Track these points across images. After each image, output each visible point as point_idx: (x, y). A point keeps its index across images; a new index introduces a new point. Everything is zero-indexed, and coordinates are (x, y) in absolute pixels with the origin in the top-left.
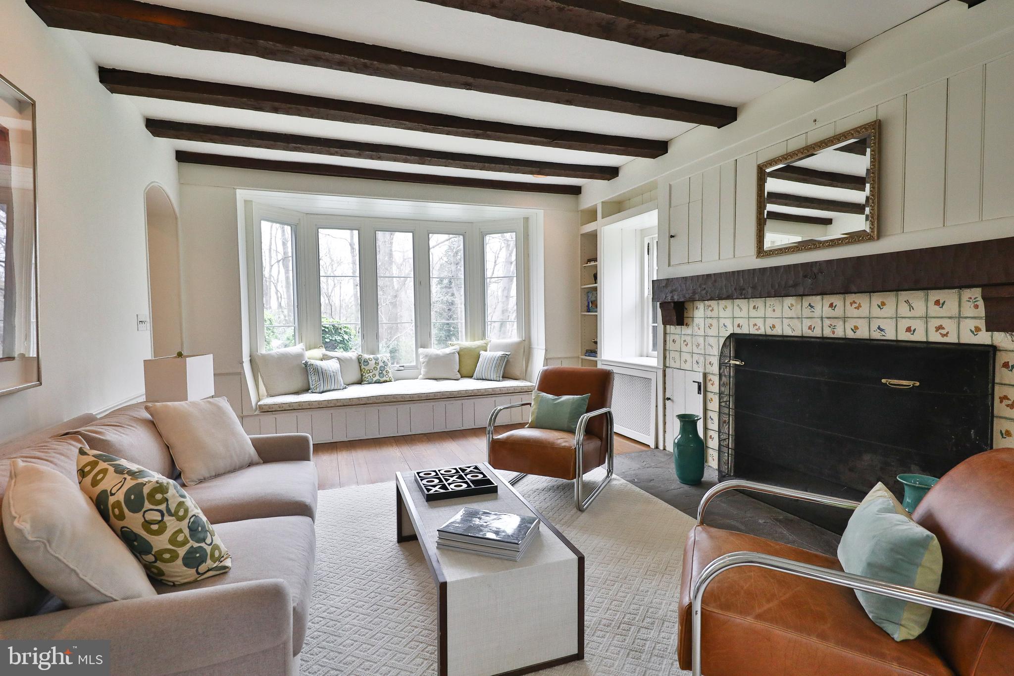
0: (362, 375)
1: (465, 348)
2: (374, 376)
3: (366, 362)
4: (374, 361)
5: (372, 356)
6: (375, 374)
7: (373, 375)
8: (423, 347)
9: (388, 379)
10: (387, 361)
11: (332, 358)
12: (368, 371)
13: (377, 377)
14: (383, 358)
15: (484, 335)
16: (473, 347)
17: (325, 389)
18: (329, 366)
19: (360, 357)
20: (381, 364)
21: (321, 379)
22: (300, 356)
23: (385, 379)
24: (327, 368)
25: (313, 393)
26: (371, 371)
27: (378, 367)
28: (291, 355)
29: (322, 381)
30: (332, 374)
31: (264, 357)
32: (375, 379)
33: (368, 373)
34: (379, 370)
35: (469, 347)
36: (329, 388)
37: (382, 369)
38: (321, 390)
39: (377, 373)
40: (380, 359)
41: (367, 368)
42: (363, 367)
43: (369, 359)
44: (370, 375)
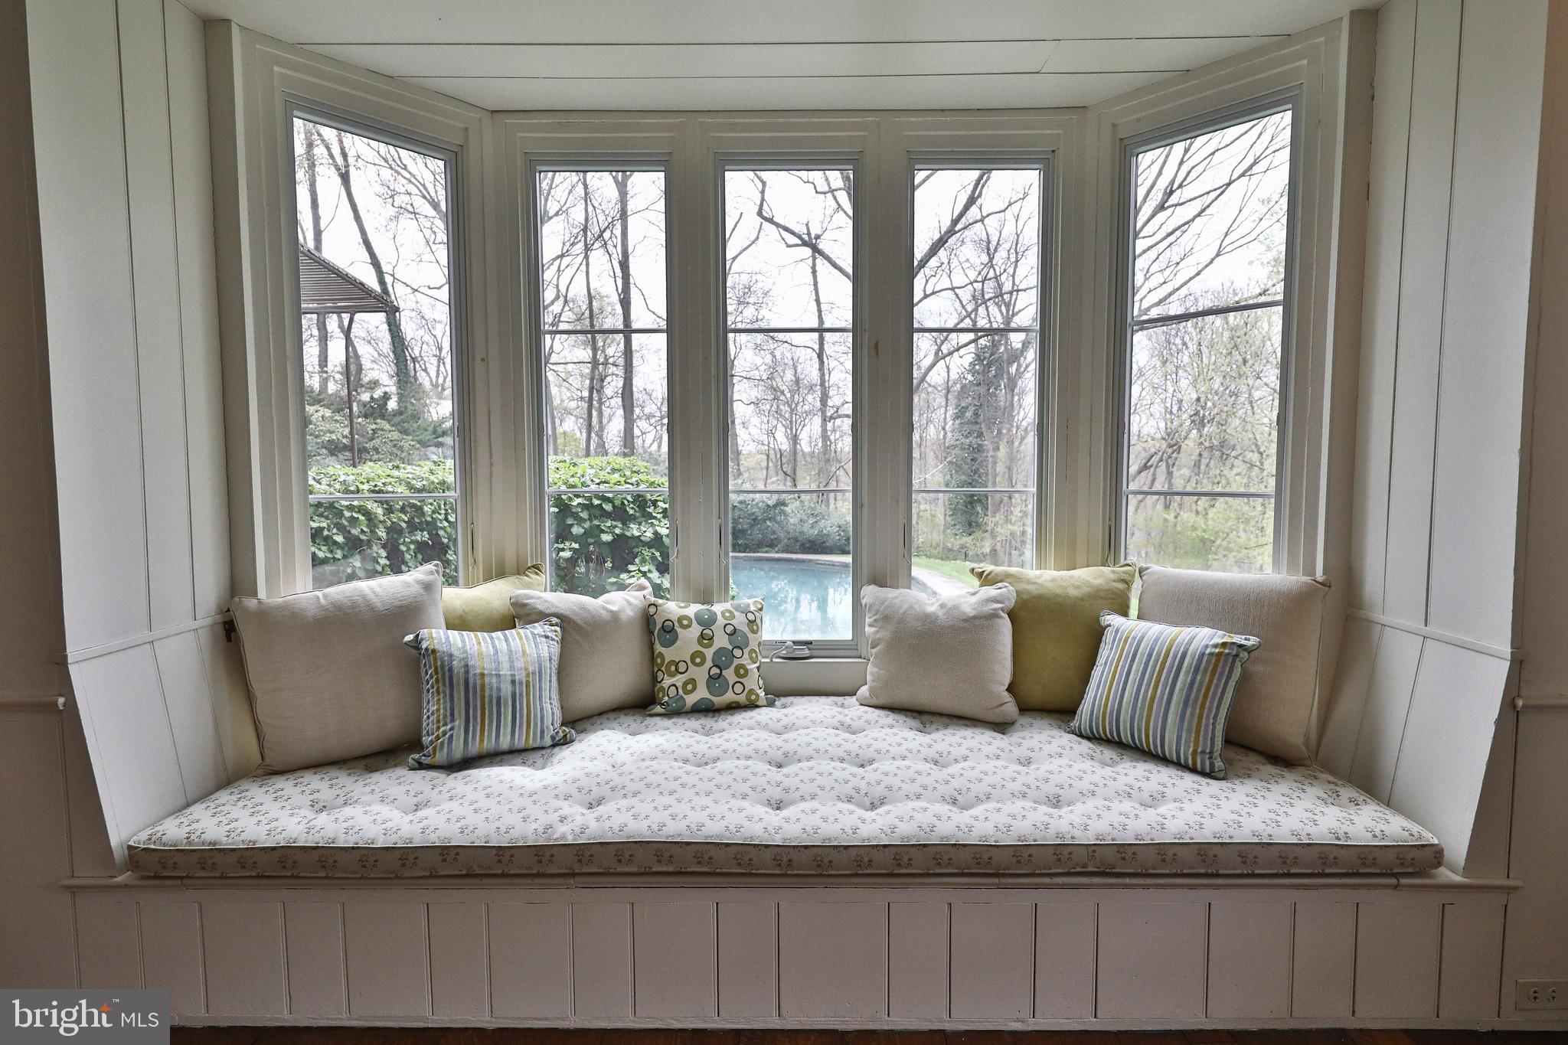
0: (654, 680)
2: (690, 687)
3: (671, 632)
4: (696, 630)
5: (693, 609)
6: (693, 681)
7: (685, 684)
8: (879, 581)
9: (742, 699)
10: (746, 629)
11: (540, 616)
12: (673, 668)
13: (702, 693)
14: (733, 617)
17: (474, 749)
18: (504, 659)
19: (652, 610)
20: (721, 641)
21: (460, 712)
22: (407, 614)
23: (729, 697)
24: (488, 667)
25: (421, 766)
26: (682, 667)
27: (709, 653)
28: (371, 608)
29: (459, 723)
30: (506, 689)
31: (266, 616)
32: (691, 700)
33: (672, 675)
34: (709, 663)
36: (488, 745)
37: (723, 659)
38: (458, 753)
39: (701, 674)
40: (721, 621)
41: (669, 654)
42: (658, 648)
43: (680, 620)
44: (679, 680)
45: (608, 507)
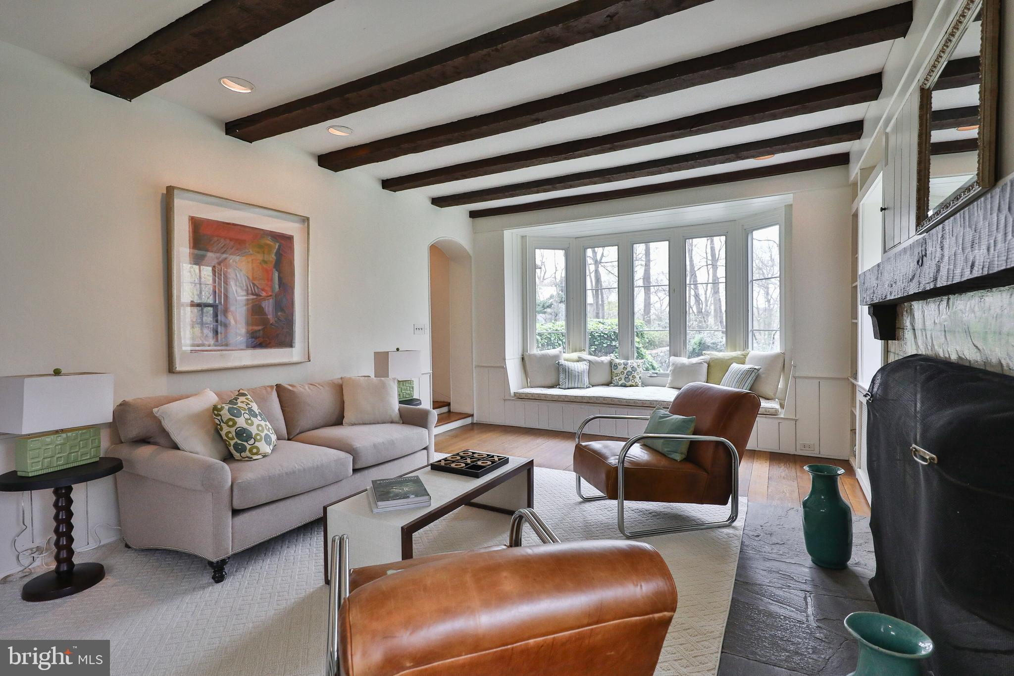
0: (612, 378)
1: (717, 359)
2: (621, 380)
3: (616, 366)
4: (623, 366)
5: (622, 361)
6: (621, 378)
8: (676, 355)
9: (634, 384)
10: (636, 367)
11: (585, 360)
12: (616, 375)
13: (623, 381)
14: (633, 363)
15: (746, 346)
16: (726, 358)
17: (570, 386)
18: (576, 368)
19: (612, 361)
20: (629, 369)
22: (557, 357)
23: (630, 383)
24: (573, 369)
25: (560, 388)
26: (619, 375)
27: (625, 372)
28: (550, 356)
29: (567, 380)
30: (577, 374)
31: (530, 355)
32: (620, 383)
33: (616, 377)
34: (625, 374)
35: (722, 357)
36: (573, 386)
37: (629, 374)
38: (567, 387)
39: (623, 377)
40: (629, 364)
41: (616, 371)
42: (613, 370)
43: (619, 364)
44: (617, 378)
45: (606, 336)
